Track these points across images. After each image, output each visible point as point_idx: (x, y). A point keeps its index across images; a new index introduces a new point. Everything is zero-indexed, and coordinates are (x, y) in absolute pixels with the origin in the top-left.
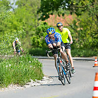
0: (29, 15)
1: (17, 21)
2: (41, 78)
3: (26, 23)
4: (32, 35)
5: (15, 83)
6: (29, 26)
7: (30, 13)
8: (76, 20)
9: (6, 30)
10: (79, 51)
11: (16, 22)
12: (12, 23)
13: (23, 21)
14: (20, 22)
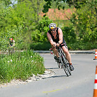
0: (29, 10)
1: (18, 16)
2: (42, 73)
3: (26, 19)
4: (32, 30)
5: (17, 78)
6: (29, 21)
7: (30, 8)
8: (76, 14)
9: (7, 26)
10: (79, 45)
11: (16, 17)
12: (12, 19)
13: (23, 16)
14: (20, 17)
